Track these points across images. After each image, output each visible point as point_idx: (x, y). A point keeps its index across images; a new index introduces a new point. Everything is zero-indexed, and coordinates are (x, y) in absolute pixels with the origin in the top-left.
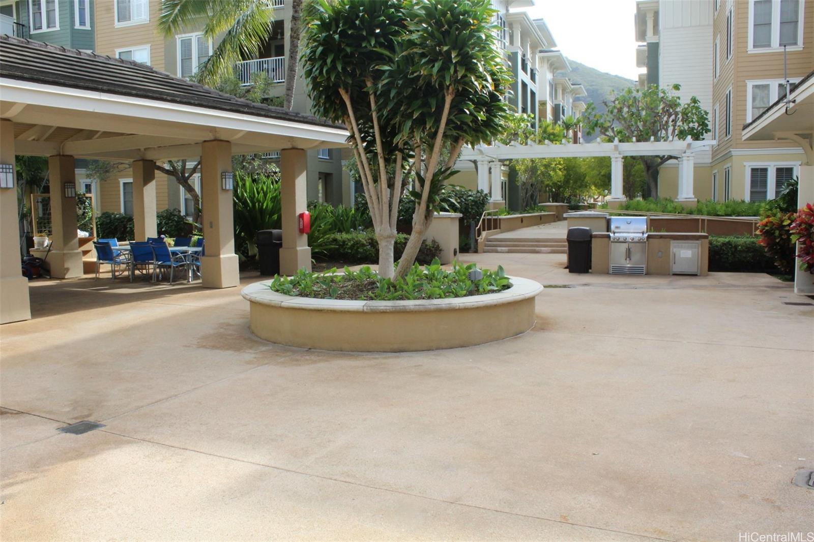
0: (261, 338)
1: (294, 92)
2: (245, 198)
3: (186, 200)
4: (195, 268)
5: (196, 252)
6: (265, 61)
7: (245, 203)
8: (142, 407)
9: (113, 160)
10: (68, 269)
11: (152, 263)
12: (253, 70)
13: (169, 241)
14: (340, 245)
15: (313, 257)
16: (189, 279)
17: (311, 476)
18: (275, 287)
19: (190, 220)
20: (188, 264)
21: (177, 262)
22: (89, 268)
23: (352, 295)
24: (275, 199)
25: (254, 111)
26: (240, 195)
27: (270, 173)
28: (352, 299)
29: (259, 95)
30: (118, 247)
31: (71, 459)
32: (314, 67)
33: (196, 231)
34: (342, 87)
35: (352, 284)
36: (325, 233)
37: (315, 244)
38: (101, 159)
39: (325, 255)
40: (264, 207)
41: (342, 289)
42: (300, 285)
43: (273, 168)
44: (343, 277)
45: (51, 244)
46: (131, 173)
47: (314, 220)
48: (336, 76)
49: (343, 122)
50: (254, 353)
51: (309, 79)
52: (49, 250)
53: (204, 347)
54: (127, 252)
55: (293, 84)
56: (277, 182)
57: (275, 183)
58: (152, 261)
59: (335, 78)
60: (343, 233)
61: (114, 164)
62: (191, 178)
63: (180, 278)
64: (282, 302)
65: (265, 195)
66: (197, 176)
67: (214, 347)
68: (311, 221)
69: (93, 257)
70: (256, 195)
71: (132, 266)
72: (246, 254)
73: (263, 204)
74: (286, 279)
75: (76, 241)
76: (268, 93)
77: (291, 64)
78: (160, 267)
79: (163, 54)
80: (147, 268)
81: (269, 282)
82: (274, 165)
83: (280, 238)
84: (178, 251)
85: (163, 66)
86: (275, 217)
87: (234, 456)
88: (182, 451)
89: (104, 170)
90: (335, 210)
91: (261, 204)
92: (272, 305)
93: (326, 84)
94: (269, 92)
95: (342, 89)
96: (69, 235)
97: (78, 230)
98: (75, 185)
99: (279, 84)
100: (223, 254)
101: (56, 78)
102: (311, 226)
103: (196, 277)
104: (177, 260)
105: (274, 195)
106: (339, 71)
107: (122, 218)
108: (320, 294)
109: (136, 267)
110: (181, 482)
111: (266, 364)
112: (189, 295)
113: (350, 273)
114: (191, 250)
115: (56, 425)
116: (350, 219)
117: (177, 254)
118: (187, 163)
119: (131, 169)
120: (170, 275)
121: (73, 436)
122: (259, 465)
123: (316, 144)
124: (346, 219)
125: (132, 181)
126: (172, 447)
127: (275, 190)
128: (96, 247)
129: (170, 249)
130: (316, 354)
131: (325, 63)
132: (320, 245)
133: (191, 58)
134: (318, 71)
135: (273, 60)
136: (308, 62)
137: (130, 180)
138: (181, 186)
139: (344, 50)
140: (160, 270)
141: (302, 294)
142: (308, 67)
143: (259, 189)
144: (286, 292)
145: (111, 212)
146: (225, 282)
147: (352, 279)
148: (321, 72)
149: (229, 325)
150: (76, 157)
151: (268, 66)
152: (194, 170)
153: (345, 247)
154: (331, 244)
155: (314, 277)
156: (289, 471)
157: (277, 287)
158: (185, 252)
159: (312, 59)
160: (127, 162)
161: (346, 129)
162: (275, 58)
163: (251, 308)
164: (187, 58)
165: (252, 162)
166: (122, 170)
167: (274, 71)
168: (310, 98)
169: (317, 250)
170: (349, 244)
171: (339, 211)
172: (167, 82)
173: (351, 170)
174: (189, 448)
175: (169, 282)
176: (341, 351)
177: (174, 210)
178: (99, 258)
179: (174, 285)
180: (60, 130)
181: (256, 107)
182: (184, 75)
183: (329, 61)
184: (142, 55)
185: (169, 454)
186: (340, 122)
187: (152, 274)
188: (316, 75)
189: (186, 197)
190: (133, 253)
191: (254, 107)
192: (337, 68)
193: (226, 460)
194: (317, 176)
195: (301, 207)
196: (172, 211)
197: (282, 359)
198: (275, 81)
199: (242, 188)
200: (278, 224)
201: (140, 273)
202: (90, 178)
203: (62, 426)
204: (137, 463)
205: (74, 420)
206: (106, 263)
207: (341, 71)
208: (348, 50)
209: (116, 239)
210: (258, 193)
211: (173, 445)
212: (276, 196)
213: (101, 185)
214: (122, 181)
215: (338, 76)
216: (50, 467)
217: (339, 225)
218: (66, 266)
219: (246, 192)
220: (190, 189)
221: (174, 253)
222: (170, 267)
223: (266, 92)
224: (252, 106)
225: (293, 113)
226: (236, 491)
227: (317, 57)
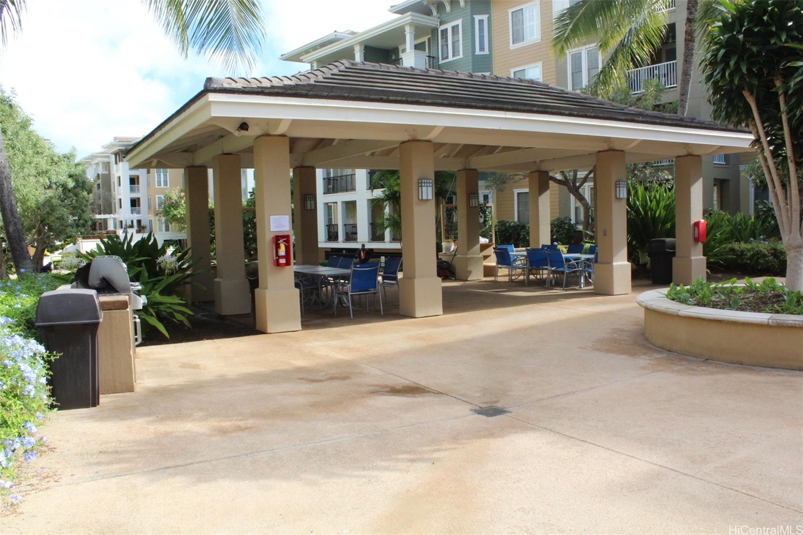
0: (655, 346)
1: (688, 97)
2: (638, 206)
3: (576, 209)
4: (587, 275)
5: (588, 260)
6: (656, 67)
7: (637, 211)
8: (543, 399)
9: (510, 173)
10: (470, 272)
11: (546, 269)
12: (644, 77)
13: (563, 248)
14: (737, 255)
15: (708, 268)
16: (581, 285)
17: (709, 483)
18: (670, 295)
19: (580, 228)
20: (581, 270)
21: (569, 268)
22: (489, 271)
23: (754, 307)
24: (667, 207)
25: (649, 120)
26: (632, 203)
27: (662, 180)
28: (754, 311)
29: (651, 102)
30: (514, 253)
31: (484, 437)
32: (716, 70)
33: (588, 238)
34: (746, 89)
35: (754, 296)
36: (721, 242)
37: (710, 253)
38: (498, 171)
39: (721, 265)
40: (657, 215)
41: (743, 301)
42: (697, 295)
43: (666, 175)
44: (744, 289)
45: (457, 249)
46: (528, 184)
47: (710, 229)
48: (740, 78)
49: (747, 125)
50: (649, 360)
51: (710, 83)
52: (455, 255)
53: (598, 350)
54: (523, 258)
55: (688, 88)
56: (670, 190)
57: (668, 191)
58: (547, 267)
59: (738, 80)
60: (741, 243)
61: (510, 176)
62: (582, 187)
63: (573, 284)
64: (679, 310)
65: (658, 203)
66: (588, 185)
67: (608, 351)
68: (707, 230)
69: (492, 262)
70: (649, 203)
71: (527, 271)
72: (636, 263)
73: (655, 213)
74: (683, 289)
75: (478, 247)
76: (659, 99)
77: (686, 68)
78: (553, 272)
79: (555, 69)
80: (541, 273)
81: (665, 290)
82: (667, 172)
83: (673, 247)
84: (571, 257)
85: (555, 80)
86: (669, 225)
87: (631, 454)
88: (582, 443)
89: (501, 182)
90: (732, 219)
91: (653, 212)
92: (669, 312)
93: (728, 87)
94: (661, 98)
95: (746, 92)
96: (472, 241)
97: (480, 237)
98: (478, 196)
99: (672, 89)
100: (616, 262)
101: (468, 102)
102: (708, 234)
103: (587, 283)
104: (570, 267)
105: (668, 203)
106: (743, 73)
107: (516, 226)
108: (719, 305)
109: (530, 272)
110: (581, 470)
111: (661, 371)
112: (581, 301)
113: (751, 284)
114: (584, 257)
115: (470, 407)
116: (749, 227)
117: (570, 261)
118: (578, 173)
119: (527, 180)
120: (563, 281)
121: (484, 417)
122: (656, 465)
123: (714, 149)
124: (744, 227)
125: (528, 191)
126: (572, 438)
127: (669, 198)
128: (495, 252)
129: (564, 256)
130: (713, 365)
131: (728, 65)
132: (716, 255)
133: (581, 71)
134: (719, 75)
135: (664, 65)
136: (709, 67)
137: (527, 190)
138: (572, 195)
139: (749, 49)
140: (554, 276)
141: (698, 304)
142: (708, 71)
143: (652, 198)
144: (684, 301)
145: (506, 220)
146: (617, 289)
147: (755, 291)
148: (723, 76)
149: (622, 331)
150: (479, 170)
151: (659, 72)
152: (585, 180)
153: (743, 257)
154: (727, 254)
155: (712, 287)
156: (686, 475)
157: (672, 295)
158: (578, 259)
159: (713, 63)
160: (522, 173)
161: (750, 133)
162: (666, 63)
163: (645, 315)
164: (577, 71)
165: (644, 170)
166: (517, 181)
167: (665, 76)
168: (711, 103)
169: (712, 260)
170: (749, 254)
171: (736, 219)
172: (561, 96)
173: (751, 176)
174: (588, 441)
175: (562, 287)
176: (741, 364)
177: (565, 218)
178: (498, 263)
179: (566, 290)
180: (467, 147)
181: (649, 115)
182: (575, 88)
183: (732, 63)
184: (535, 73)
185: (569, 444)
186: (743, 125)
187: (546, 279)
188: (717, 79)
189: (577, 206)
190: (529, 259)
191: (647, 116)
192: (741, 69)
193: (624, 456)
194: (712, 182)
195: (697, 215)
196: (563, 219)
197: (678, 368)
198: (667, 87)
199: (634, 196)
200: (671, 233)
201: (534, 278)
202: (489, 189)
203: (474, 408)
204: (541, 447)
205: (484, 404)
206: (504, 268)
207: (746, 73)
208: (755, 49)
209: (513, 245)
210: (651, 201)
211: (573, 437)
212: (669, 204)
213: (497, 195)
214: (516, 191)
215: (742, 78)
216: (468, 441)
217: (736, 234)
218: (469, 269)
219: (638, 200)
220: (581, 198)
221: (568, 260)
222: (563, 273)
223: (658, 98)
224: (645, 114)
225: (689, 119)
226: (633, 485)
227: (718, 61)
